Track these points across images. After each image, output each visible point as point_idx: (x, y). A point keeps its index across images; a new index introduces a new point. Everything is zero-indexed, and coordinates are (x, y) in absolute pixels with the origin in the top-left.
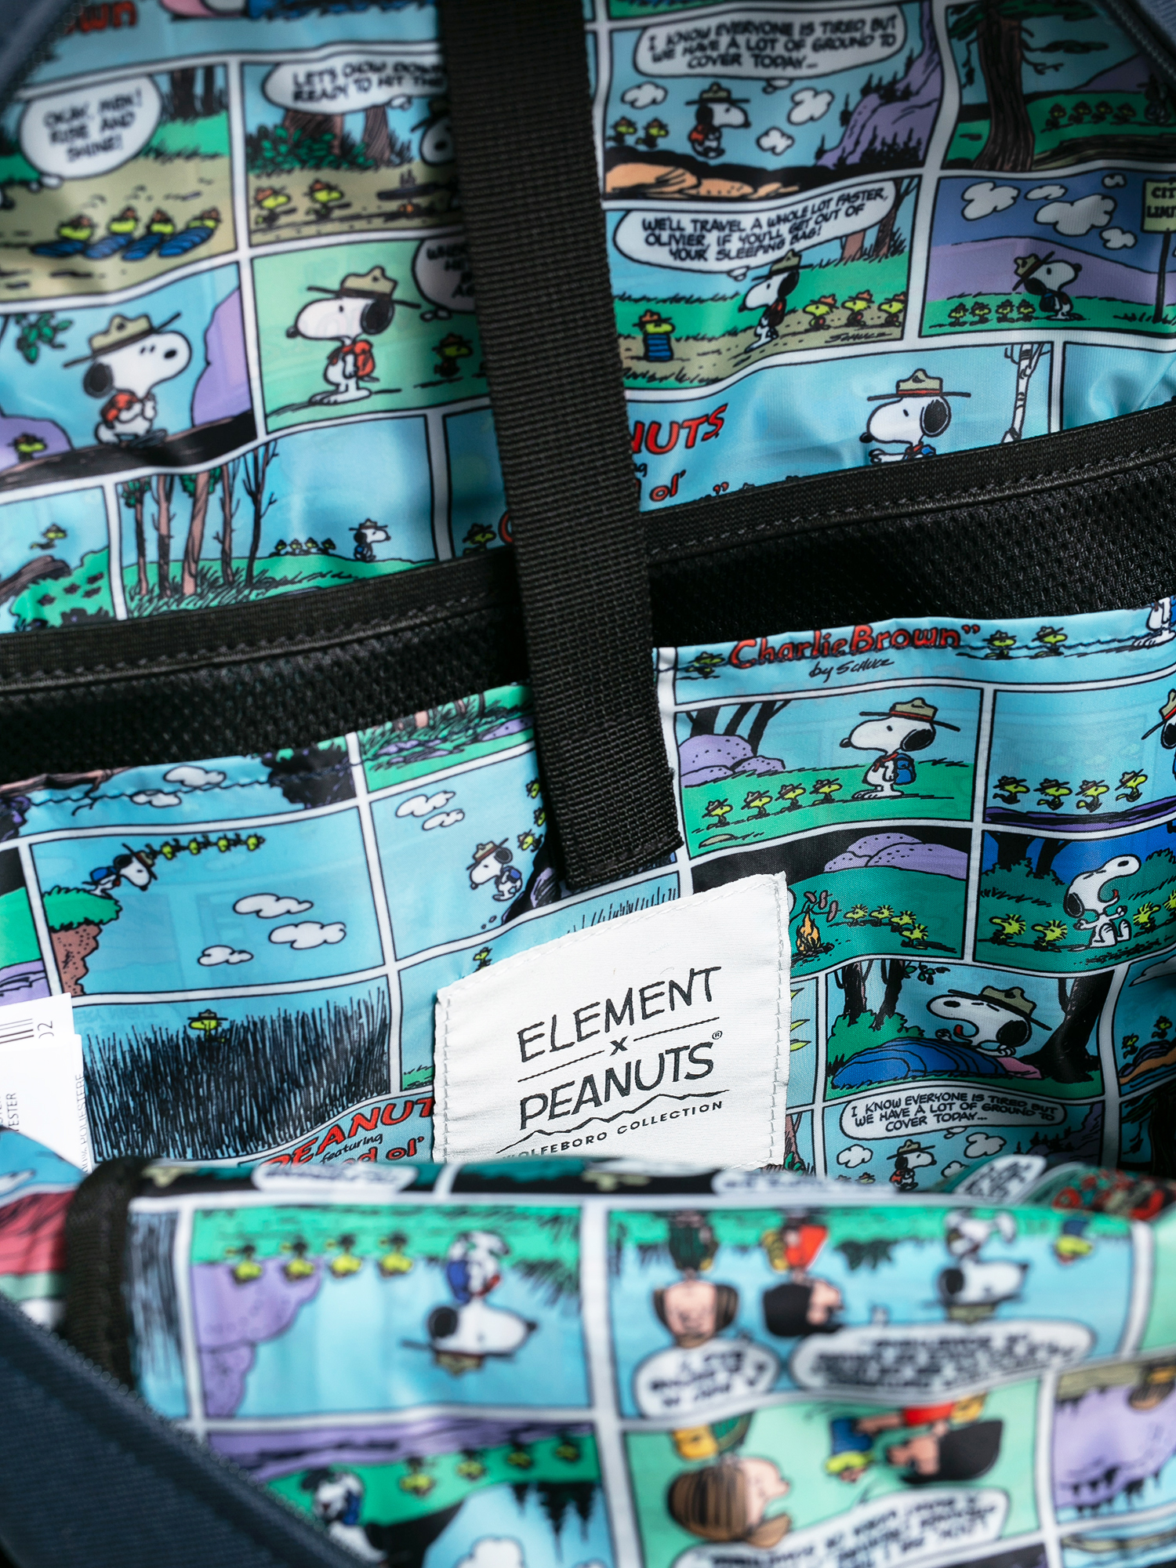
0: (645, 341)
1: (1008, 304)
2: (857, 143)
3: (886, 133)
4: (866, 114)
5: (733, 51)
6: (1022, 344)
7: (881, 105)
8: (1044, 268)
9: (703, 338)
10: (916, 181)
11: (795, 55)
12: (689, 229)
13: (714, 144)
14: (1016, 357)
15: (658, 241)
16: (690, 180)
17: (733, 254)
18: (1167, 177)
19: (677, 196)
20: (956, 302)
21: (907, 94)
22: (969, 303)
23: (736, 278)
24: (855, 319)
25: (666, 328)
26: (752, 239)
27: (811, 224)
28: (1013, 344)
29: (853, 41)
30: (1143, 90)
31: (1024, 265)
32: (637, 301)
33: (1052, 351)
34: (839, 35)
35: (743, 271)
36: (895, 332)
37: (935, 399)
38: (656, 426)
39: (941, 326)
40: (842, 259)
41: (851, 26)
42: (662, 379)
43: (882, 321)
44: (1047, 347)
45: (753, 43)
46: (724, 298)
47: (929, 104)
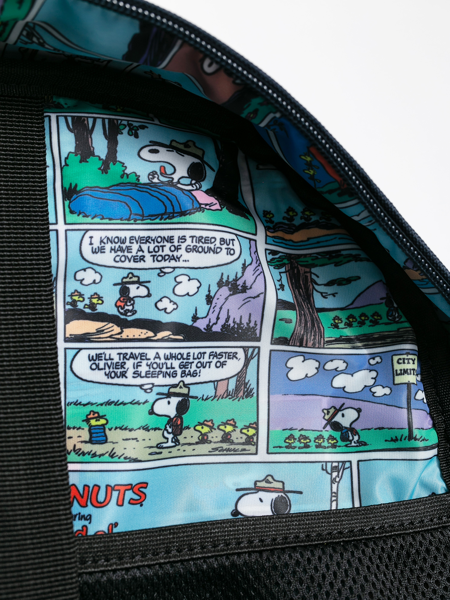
0: (90, 430)
1: (320, 437)
2: (218, 318)
3: (235, 315)
4: (222, 300)
5: (140, 254)
6: (332, 462)
7: (230, 295)
8: (340, 414)
9: (126, 429)
10: (256, 350)
11: (175, 254)
12: (116, 359)
13: (130, 308)
14: (329, 470)
15: (98, 366)
16: (117, 329)
17: (143, 374)
18: (405, 352)
19: (109, 339)
20: (288, 433)
21: (245, 289)
22: (297, 434)
23: (145, 390)
24: (226, 438)
25: (102, 421)
26: (155, 366)
27: (194, 368)
28: (326, 462)
29: (210, 249)
30: (384, 301)
31: (328, 413)
32: (84, 405)
33: (351, 467)
34: (201, 244)
35: (151, 386)
36: (252, 449)
37: (280, 494)
38: (97, 487)
39: (280, 447)
40: (215, 397)
41: (207, 240)
42: (100, 456)
43: (243, 440)
44: (347, 465)
45: (151, 249)
46: (138, 403)
47: (258, 296)
